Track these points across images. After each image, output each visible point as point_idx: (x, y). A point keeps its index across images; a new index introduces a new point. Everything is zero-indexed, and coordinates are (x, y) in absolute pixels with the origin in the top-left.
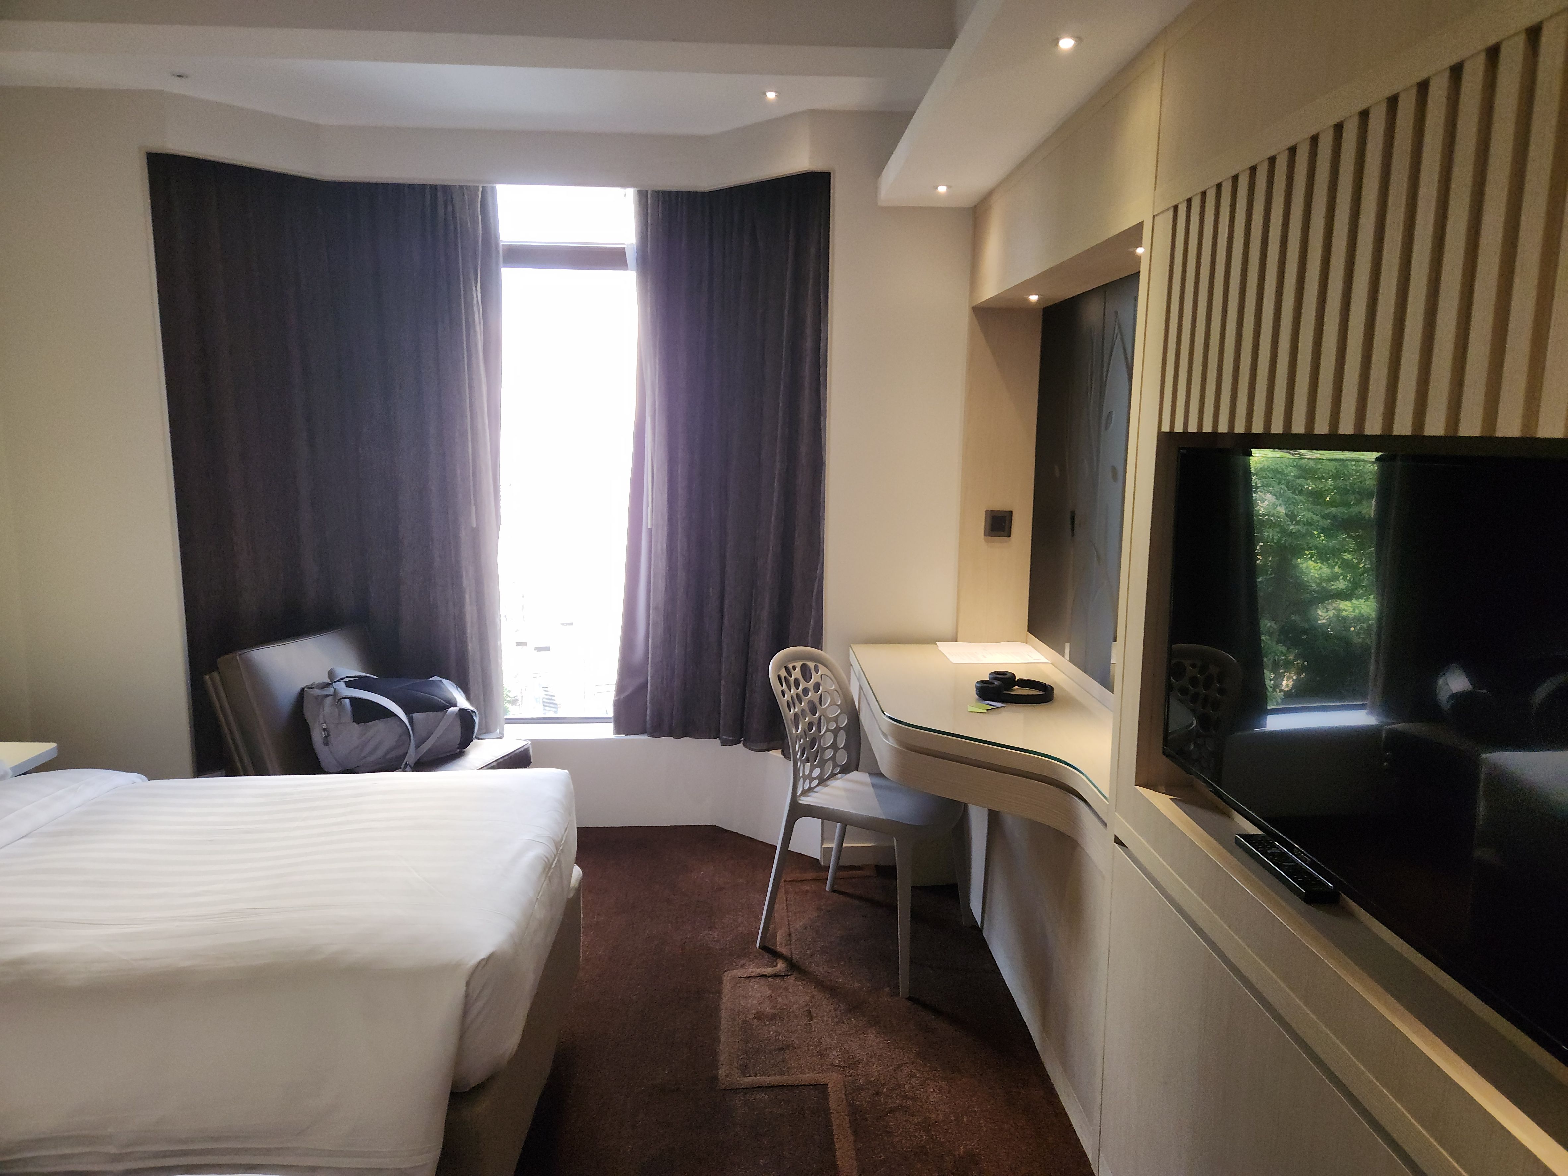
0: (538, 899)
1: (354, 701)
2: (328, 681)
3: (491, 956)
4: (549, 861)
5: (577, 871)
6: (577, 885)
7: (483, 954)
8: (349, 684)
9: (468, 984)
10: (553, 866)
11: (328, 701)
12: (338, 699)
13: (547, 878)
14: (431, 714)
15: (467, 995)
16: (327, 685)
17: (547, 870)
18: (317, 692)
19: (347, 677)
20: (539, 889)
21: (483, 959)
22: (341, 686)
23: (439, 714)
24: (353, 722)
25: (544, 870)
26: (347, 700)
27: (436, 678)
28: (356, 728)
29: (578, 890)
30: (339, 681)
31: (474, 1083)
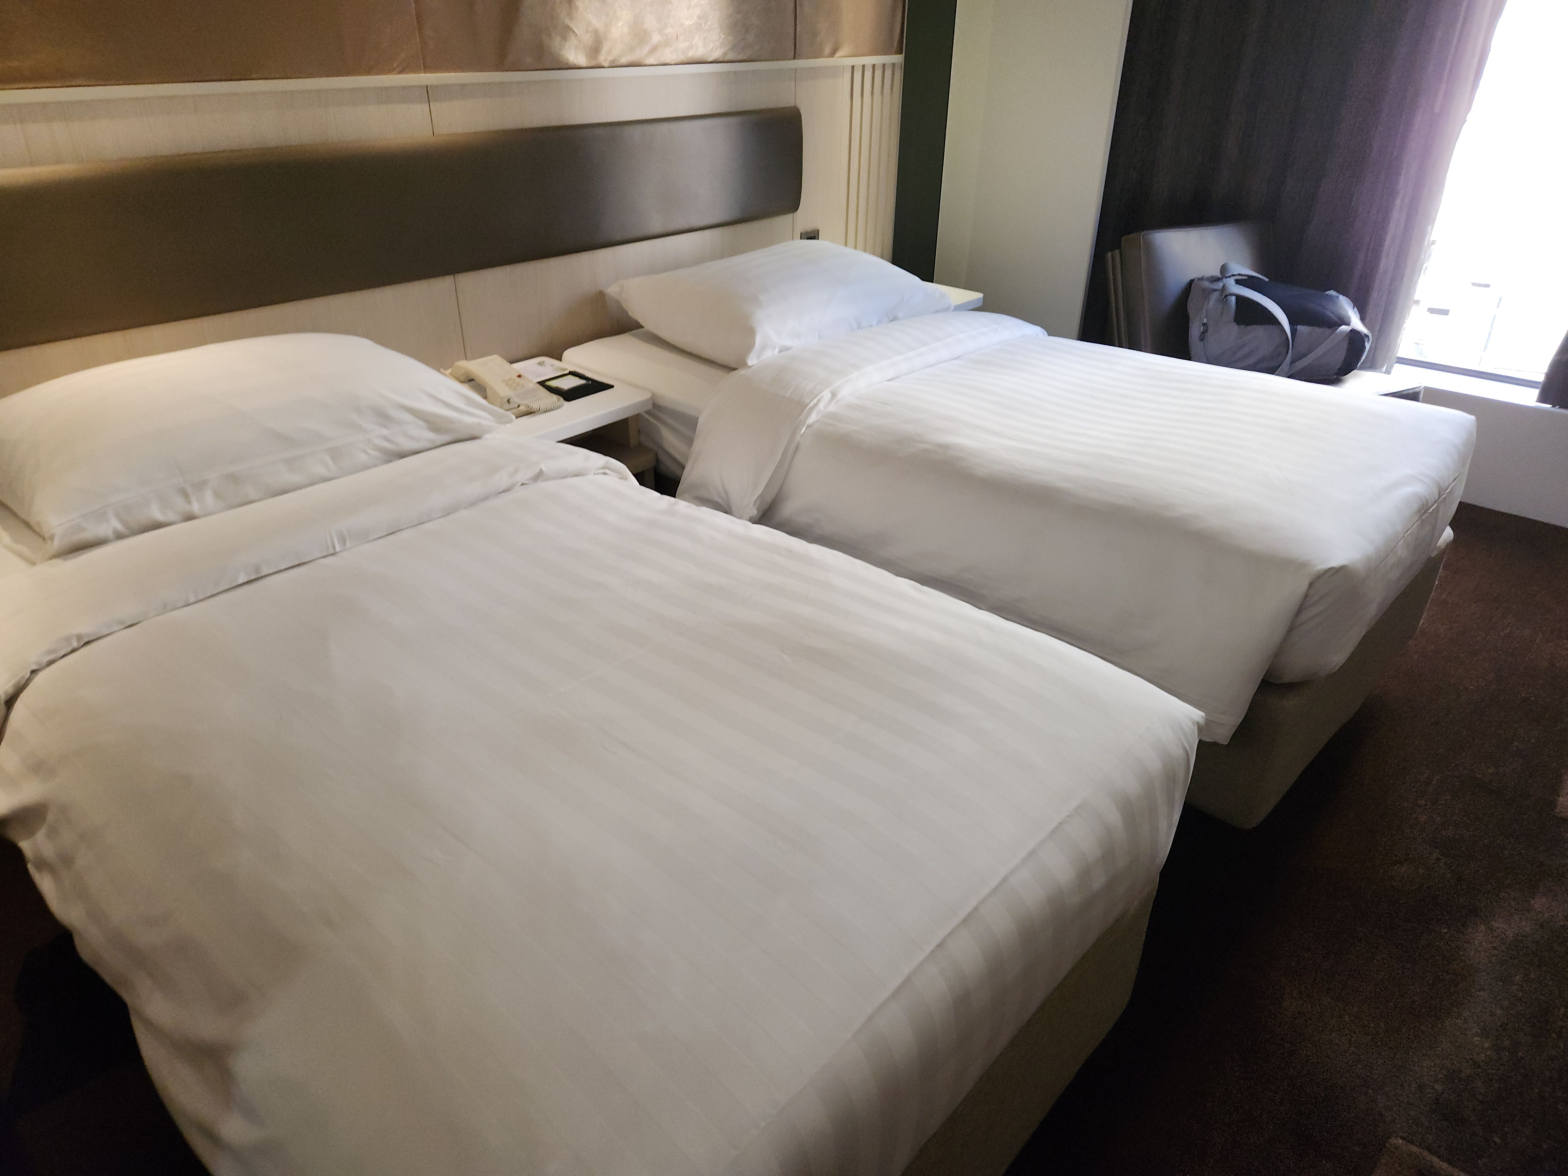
0: (1403, 536)
1: (1240, 299)
2: (1219, 275)
3: (1342, 569)
4: (1427, 504)
5: (1448, 533)
6: (1443, 547)
7: (1335, 563)
8: (1238, 282)
9: (1311, 585)
10: (1430, 511)
11: (1215, 295)
12: (1224, 295)
13: (1420, 520)
14: (1317, 330)
15: (1306, 596)
16: (1216, 280)
17: (1423, 511)
18: (1207, 284)
19: (1239, 275)
20: (1410, 526)
21: (1332, 568)
22: (1231, 282)
23: (1327, 331)
24: (1234, 322)
25: (1419, 511)
26: (1233, 298)
27: (1332, 293)
28: (1235, 328)
29: (1443, 552)
30: (1230, 277)
31: (1287, 679)
